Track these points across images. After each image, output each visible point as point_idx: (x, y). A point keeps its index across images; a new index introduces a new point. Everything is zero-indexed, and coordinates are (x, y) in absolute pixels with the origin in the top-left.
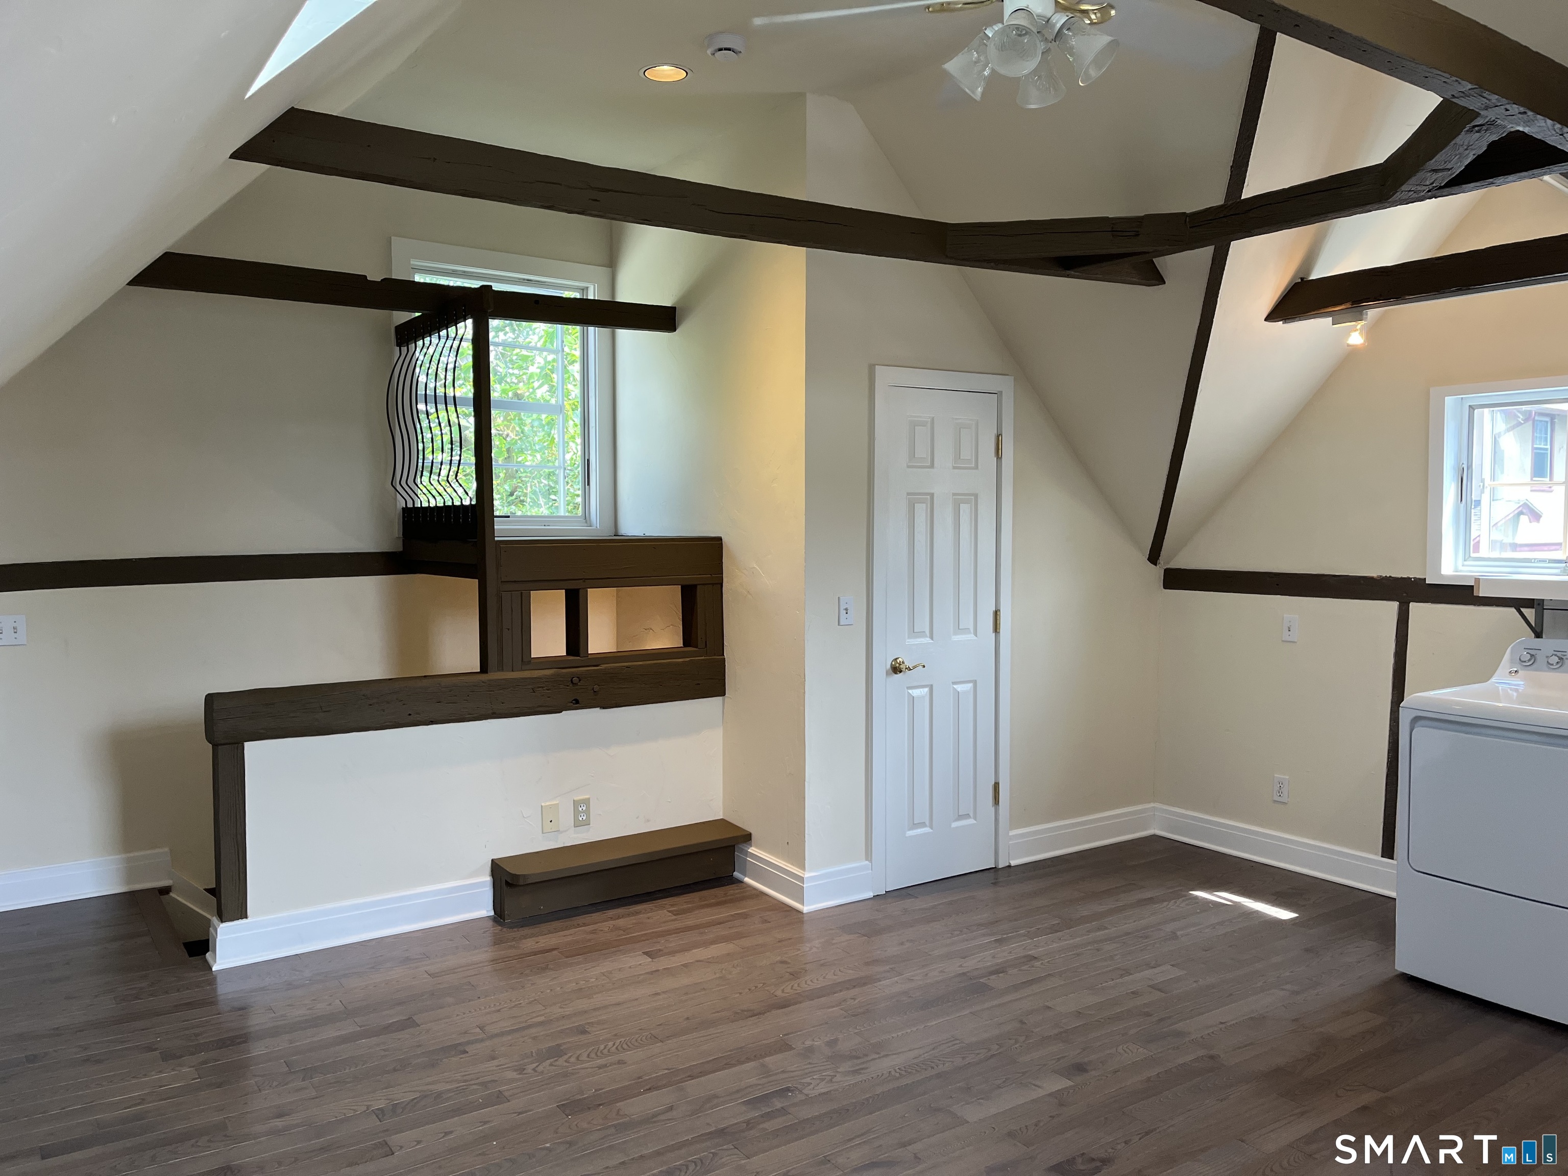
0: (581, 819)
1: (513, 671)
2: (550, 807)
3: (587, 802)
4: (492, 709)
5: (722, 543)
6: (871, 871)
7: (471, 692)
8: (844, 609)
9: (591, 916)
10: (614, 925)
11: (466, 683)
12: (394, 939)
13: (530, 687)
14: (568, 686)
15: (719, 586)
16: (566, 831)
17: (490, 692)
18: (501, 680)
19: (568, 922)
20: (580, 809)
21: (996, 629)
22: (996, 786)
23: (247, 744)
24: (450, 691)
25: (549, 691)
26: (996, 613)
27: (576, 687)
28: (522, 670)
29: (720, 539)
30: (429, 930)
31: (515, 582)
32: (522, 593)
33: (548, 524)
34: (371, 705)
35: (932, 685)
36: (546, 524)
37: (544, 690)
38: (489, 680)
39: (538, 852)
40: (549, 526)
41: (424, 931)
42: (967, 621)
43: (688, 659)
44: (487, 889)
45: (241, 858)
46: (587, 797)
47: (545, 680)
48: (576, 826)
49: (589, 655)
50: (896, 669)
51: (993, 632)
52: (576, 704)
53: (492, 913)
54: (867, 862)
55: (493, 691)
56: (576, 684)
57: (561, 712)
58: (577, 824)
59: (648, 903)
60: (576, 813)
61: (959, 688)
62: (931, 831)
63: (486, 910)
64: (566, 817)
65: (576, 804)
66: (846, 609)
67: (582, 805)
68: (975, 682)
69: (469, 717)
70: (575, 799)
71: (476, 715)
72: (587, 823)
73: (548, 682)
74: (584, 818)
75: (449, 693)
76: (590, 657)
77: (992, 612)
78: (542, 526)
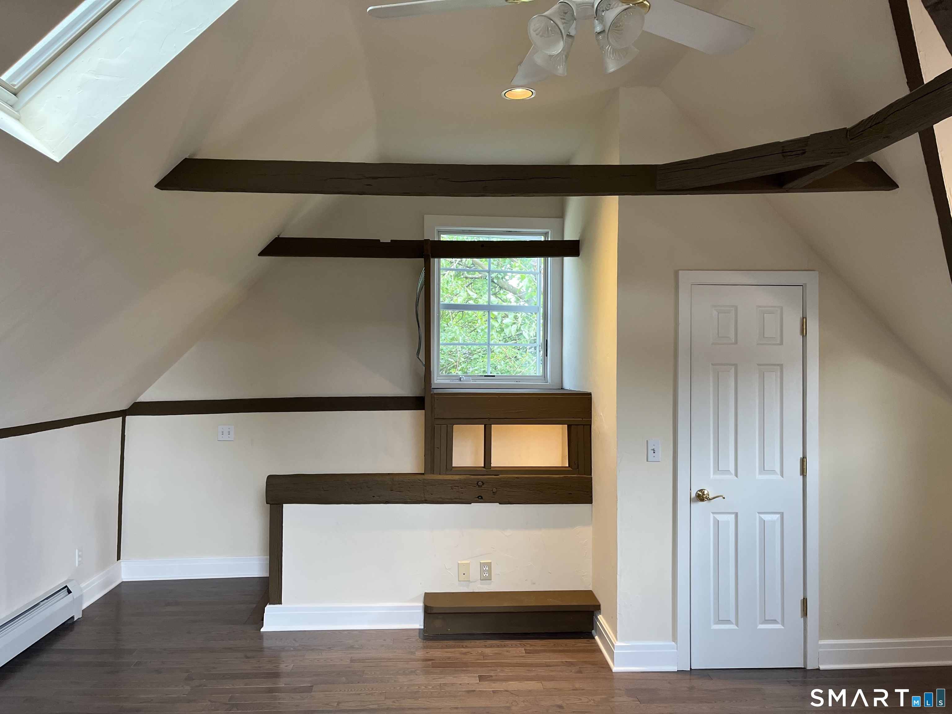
0: (485, 575)
1: (440, 474)
2: (464, 564)
3: (489, 565)
4: (425, 498)
5: (591, 397)
6: (676, 651)
7: (412, 486)
8: (652, 450)
9: (476, 642)
10: (482, 651)
11: (409, 480)
12: (358, 632)
13: (450, 485)
14: (475, 487)
15: (589, 426)
16: (475, 582)
17: (424, 487)
18: (431, 480)
19: (460, 643)
20: (485, 569)
21: (803, 472)
22: (805, 602)
23: (284, 505)
24: (399, 484)
25: (463, 489)
26: (803, 461)
27: (481, 488)
28: (446, 474)
29: (590, 394)
30: (378, 631)
31: (443, 419)
32: (447, 425)
33: (519, 381)
34: (351, 489)
35: (737, 513)
36: (518, 381)
37: (459, 488)
38: (424, 479)
39: (454, 593)
40: (519, 382)
41: (376, 631)
42: (774, 462)
43: (563, 476)
44: (420, 611)
45: (279, 569)
46: (490, 561)
47: (459, 482)
48: (482, 579)
49: (492, 468)
50: (701, 497)
51: (801, 475)
52: (480, 499)
53: (422, 627)
54: (673, 643)
55: (426, 486)
56: (481, 486)
57: (470, 503)
58: (483, 579)
59: (516, 640)
60: (482, 572)
61: (765, 517)
62: (736, 628)
63: (419, 624)
64: (475, 573)
65: (482, 565)
66: (653, 450)
67: (486, 567)
68: (782, 514)
69: (410, 501)
70: (481, 562)
71: (414, 500)
72: (489, 579)
73: (461, 483)
74: (487, 575)
75: (398, 485)
76: (492, 469)
77: (799, 459)
78: (515, 382)
